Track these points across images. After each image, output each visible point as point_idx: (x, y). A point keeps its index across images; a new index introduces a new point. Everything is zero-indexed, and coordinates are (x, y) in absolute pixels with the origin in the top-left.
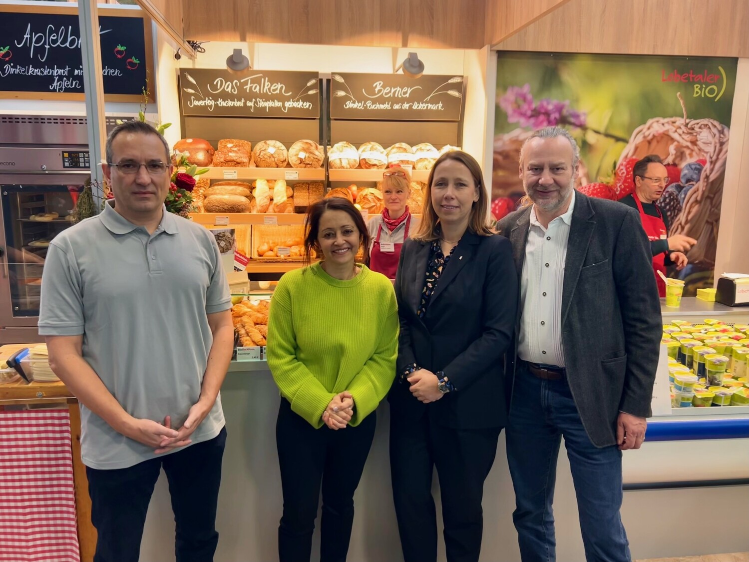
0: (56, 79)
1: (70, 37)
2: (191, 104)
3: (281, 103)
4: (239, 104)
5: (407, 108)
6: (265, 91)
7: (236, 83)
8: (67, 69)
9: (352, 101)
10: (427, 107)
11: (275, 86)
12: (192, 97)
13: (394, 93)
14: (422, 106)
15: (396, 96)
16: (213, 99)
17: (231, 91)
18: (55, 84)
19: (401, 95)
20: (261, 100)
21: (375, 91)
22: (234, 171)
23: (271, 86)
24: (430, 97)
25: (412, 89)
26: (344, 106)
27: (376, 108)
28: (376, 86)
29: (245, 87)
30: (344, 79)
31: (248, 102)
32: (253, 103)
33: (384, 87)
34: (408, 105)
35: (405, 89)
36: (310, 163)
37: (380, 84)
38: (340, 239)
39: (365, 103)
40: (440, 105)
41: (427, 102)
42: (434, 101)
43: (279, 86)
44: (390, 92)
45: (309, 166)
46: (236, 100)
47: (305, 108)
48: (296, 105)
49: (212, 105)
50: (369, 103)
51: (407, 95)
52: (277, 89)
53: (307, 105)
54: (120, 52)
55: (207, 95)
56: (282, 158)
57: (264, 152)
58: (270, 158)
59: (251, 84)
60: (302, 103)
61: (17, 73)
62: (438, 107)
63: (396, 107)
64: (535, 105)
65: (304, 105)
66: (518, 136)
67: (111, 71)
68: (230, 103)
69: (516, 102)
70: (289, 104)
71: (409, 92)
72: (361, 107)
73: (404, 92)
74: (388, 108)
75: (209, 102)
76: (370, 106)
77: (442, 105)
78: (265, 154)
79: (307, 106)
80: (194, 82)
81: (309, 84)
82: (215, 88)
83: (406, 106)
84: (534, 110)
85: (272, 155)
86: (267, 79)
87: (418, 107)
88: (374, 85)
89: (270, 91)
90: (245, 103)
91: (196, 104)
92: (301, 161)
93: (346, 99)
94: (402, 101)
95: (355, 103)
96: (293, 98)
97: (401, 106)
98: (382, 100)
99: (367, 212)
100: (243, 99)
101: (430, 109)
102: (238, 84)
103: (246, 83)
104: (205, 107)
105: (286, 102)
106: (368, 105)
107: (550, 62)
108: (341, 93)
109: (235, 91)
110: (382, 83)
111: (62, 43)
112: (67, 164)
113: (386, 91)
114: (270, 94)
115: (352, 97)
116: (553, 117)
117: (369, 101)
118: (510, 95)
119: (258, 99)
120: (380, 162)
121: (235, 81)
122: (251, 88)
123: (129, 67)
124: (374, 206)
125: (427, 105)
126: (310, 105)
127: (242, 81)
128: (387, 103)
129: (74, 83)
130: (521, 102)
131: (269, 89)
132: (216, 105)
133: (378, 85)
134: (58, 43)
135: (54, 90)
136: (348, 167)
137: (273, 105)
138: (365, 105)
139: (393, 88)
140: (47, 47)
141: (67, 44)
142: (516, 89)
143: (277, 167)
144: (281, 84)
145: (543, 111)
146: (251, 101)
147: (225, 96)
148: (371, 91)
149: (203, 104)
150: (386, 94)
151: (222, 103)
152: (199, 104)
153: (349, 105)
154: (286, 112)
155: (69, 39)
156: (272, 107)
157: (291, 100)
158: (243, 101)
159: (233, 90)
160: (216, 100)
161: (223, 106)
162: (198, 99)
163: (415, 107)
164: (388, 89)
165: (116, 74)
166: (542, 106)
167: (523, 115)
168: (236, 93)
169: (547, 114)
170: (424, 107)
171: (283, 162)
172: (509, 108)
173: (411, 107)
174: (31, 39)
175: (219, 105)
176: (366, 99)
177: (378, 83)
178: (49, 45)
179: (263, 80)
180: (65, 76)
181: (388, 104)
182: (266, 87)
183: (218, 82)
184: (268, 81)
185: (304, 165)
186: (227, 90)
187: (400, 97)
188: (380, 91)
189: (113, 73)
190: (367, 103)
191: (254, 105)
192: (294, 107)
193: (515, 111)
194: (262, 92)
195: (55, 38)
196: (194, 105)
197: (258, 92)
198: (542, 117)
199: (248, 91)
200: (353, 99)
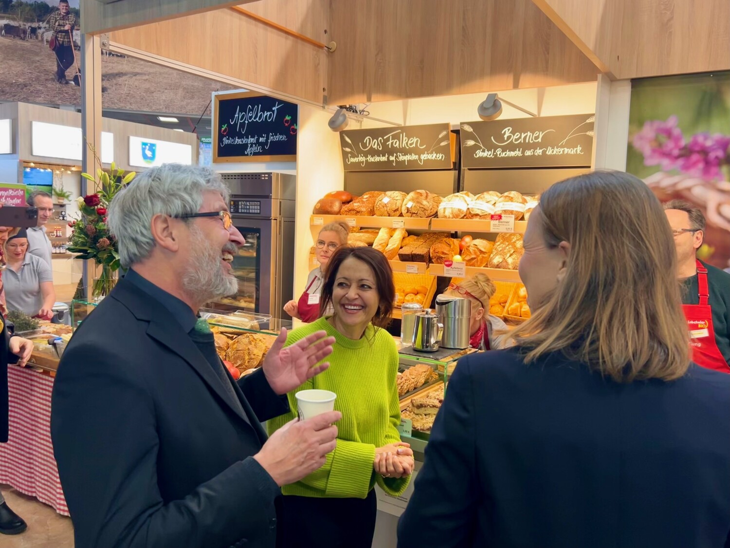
0: (249, 145)
1: (260, 112)
2: (349, 161)
3: (418, 156)
4: (384, 159)
5: (541, 154)
6: (403, 146)
7: (381, 140)
8: (256, 138)
9: (481, 150)
10: (563, 151)
11: (412, 140)
12: (349, 155)
13: (525, 138)
14: (557, 151)
15: (527, 141)
16: (364, 156)
17: (377, 148)
18: (248, 150)
19: (532, 140)
20: (401, 154)
21: (504, 138)
22: (353, 219)
23: (408, 141)
24: (565, 140)
25: (543, 134)
26: (475, 155)
27: (507, 155)
28: (505, 132)
29: (387, 144)
30: (472, 128)
31: (391, 156)
32: (394, 157)
33: (513, 133)
34: (541, 151)
35: (536, 134)
36: (416, 212)
37: (509, 130)
38: (352, 293)
39: (494, 152)
40: (579, 148)
41: (562, 146)
42: (571, 144)
43: (415, 140)
44: (520, 137)
45: (414, 215)
46: (381, 155)
47: (439, 159)
48: (430, 157)
49: (363, 161)
50: (499, 151)
51: (540, 140)
52: (413, 143)
53: (440, 156)
54: (287, 121)
55: (360, 152)
56: (394, 208)
57: (380, 202)
58: (383, 207)
59: (392, 140)
60: (436, 154)
61: (229, 143)
62: (576, 150)
63: (528, 153)
64: (686, 141)
65: (437, 156)
66: (658, 182)
67: (281, 137)
68: (377, 159)
69: (656, 139)
70: (424, 157)
71: (541, 136)
72: (491, 156)
73: (535, 137)
74: (519, 155)
75: (362, 159)
76: (500, 154)
77: (581, 148)
78: (380, 204)
79: (440, 158)
80: (350, 141)
81: (440, 136)
82: (365, 146)
83: (539, 152)
84: (684, 148)
85: (385, 204)
86: (404, 134)
87: (553, 152)
88: (503, 132)
89: (407, 146)
90: (388, 158)
91: (352, 161)
92: (408, 210)
93: (476, 148)
94: (534, 146)
95: (485, 152)
96: (427, 150)
97: (534, 152)
98: (512, 147)
99: (465, 265)
100: (387, 154)
101: (567, 154)
102: (382, 141)
103: (388, 140)
104: (359, 163)
105: (422, 155)
106: (498, 153)
107: (709, 85)
108: (471, 143)
109: (380, 147)
110: (511, 129)
111: (255, 118)
112: (232, 210)
113: (515, 137)
114: (408, 148)
115: (482, 146)
116: (712, 155)
117: (499, 149)
118: (648, 131)
119: (398, 154)
120: (483, 212)
121: (380, 138)
122: (392, 143)
123: (292, 133)
124: (475, 258)
125: (562, 149)
126: (442, 157)
127: (385, 138)
128: (517, 149)
129: (259, 147)
130: (663, 139)
131: (407, 143)
132: (367, 161)
133: (507, 131)
134: (253, 119)
135: (247, 155)
136: (451, 216)
137: (411, 159)
138: (495, 154)
139: (523, 134)
140: (246, 122)
141: (257, 119)
142: (657, 124)
143: (389, 216)
144: (416, 138)
145: (697, 149)
146: (393, 156)
147: (374, 152)
148: (500, 138)
149: (357, 161)
150: (516, 140)
151: (371, 159)
152: (354, 161)
153: (480, 154)
154: (422, 164)
155: (259, 115)
156: (410, 160)
157: (426, 153)
158: (387, 156)
159: (378, 147)
160: (366, 157)
161: (372, 162)
162: (354, 156)
163: (549, 152)
164: (518, 135)
165: (283, 139)
166: (695, 143)
167: (667, 155)
168: (381, 149)
169: (704, 152)
170: (560, 152)
171: (395, 211)
172: (646, 149)
173: (544, 152)
174: (239, 117)
175: (369, 161)
176: (496, 147)
177: (506, 129)
178: (248, 121)
179: (401, 135)
180: (254, 143)
181: (519, 151)
182: (404, 142)
183: (367, 140)
184: (405, 137)
185: (410, 215)
186: (374, 147)
187: (531, 142)
188: (509, 137)
189: (282, 138)
190: (496, 151)
191: (396, 159)
192: (428, 159)
193: (654, 151)
194: (401, 147)
195: (251, 115)
196: (351, 162)
197: (398, 147)
198: (695, 157)
199: (390, 147)
200: (483, 147)
